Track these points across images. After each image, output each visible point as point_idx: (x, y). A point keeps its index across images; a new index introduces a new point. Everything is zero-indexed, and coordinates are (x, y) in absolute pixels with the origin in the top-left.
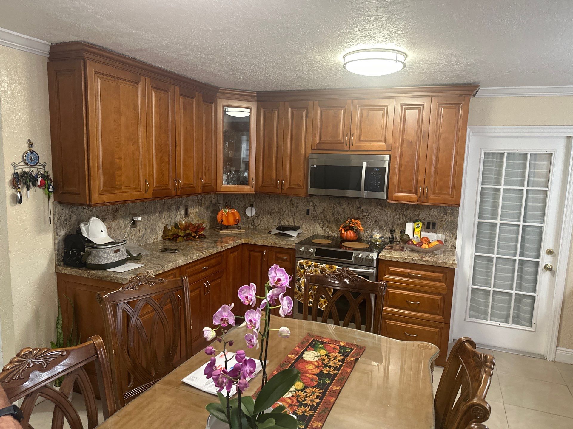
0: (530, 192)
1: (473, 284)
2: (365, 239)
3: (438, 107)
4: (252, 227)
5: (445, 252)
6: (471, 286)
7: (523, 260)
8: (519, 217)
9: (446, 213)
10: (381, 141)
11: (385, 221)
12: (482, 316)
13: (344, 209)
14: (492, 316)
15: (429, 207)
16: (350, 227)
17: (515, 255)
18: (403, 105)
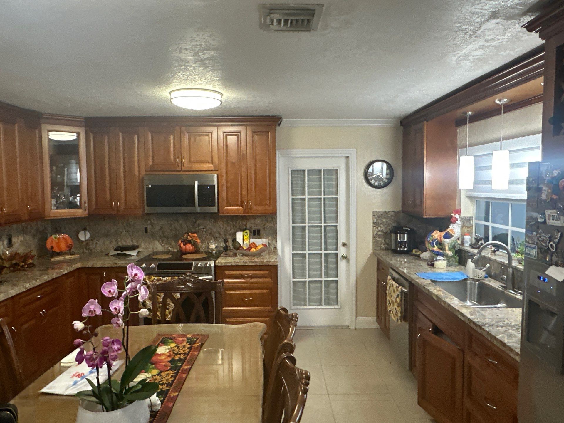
0: (326, 200)
1: (294, 278)
2: (202, 250)
3: (253, 135)
4: (87, 251)
5: (269, 254)
6: (292, 280)
7: (327, 253)
8: (321, 220)
9: (267, 221)
10: (209, 162)
11: (219, 232)
12: (303, 303)
13: (181, 225)
14: (309, 302)
15: (254, 217)
16: (188, 241)
17: (321, 250)
18: (224, 132)
